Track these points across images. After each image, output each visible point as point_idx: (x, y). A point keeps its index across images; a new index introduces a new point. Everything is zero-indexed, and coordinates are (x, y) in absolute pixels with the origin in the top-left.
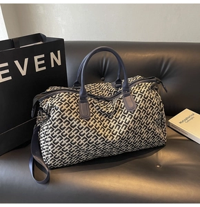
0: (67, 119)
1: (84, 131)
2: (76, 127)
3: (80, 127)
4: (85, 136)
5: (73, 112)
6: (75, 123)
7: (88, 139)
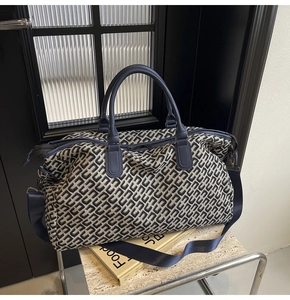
0: (91, 178)
1: (116, 196)
2: (104, 190)
3: (110, 190)
4: (117, 203)
5: (100, 167)
6: (103, 184)
7: (122, 208)
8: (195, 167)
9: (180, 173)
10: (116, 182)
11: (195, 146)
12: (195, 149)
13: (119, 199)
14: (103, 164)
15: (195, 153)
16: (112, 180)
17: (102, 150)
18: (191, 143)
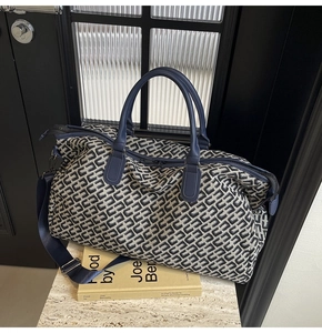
0: (85, 177)
1: (105, 204)
2: (95, 194)
3: (101, 194)
4: (105, 211)
5: (98, 168)
6: (95, 186)
7: (109, 218)
8: (199, 202)
9: (181, 203)
10: (110, 190)
11: (206, 178)
12: (206, 181)
13: (108, 208)
14: (103, 167)
15: (205, 185)
16: (107, 185)
17: (107, 152)
18: (203, 173)
